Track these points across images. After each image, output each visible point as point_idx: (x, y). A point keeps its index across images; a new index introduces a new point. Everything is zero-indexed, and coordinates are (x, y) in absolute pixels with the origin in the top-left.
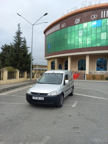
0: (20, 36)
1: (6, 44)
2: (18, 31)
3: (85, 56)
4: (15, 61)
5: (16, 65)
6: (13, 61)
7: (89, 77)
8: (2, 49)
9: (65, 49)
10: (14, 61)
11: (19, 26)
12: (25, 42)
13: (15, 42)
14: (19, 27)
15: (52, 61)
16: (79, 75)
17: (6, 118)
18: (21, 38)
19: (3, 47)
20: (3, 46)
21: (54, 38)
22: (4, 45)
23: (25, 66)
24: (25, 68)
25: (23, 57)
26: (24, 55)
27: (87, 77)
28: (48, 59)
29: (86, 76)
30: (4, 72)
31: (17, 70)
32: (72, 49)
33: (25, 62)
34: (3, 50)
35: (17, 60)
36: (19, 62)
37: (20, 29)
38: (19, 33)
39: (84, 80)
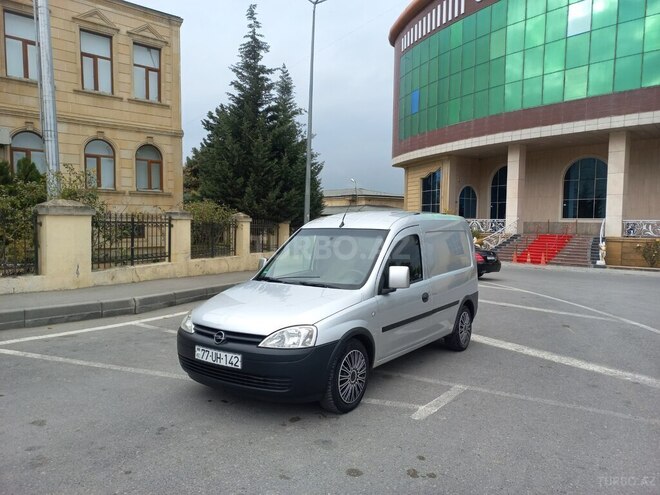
0: (260, 63)
1: (222, 106)
2: (250, 40)
3: (601, 140)
4: (237, 175)
5: (241, 194)
6: (226, 178)
7: (623, 253)
8: (208, 126)
9: (494, 111)
10: (231, 175)
11: (251, 14)
12: (286, 88)
13: (236, 93)
14: (252, 22)
15: (424, 173)
16: (564, 239)
17: (30, 449)
18: (263, 70)
19: (211, 121)
20: (210, 115)
21: (436, 61)
22: (217, 110)
23: (278, 198)
24: (278, 206)
25: (272, 159)
26: (274, 148)
27: (607, 250)
28: (408, 166)
29: (602, 245)
30: (173, 223)
31: (241, 215)
32: (529, 109)
33: (280, 178)
34: (210, 132)
35: (242, 169)
36: (251, 179)
37: (258, 31)
38: (253, 49)
39: (591, 270)
